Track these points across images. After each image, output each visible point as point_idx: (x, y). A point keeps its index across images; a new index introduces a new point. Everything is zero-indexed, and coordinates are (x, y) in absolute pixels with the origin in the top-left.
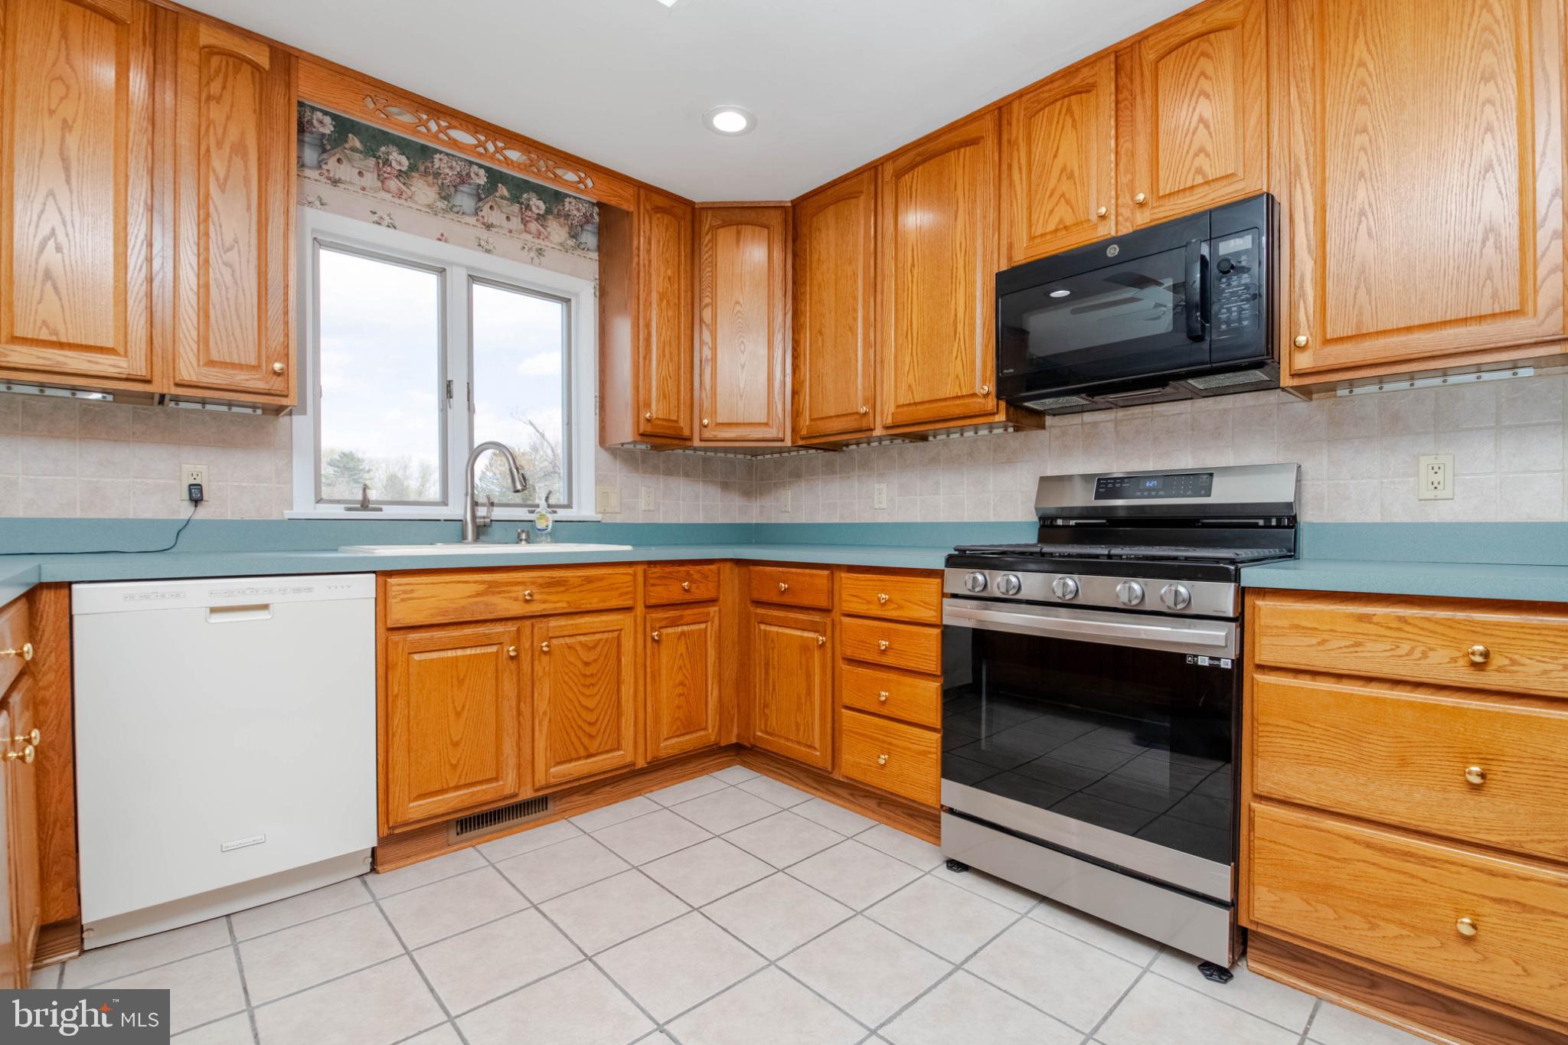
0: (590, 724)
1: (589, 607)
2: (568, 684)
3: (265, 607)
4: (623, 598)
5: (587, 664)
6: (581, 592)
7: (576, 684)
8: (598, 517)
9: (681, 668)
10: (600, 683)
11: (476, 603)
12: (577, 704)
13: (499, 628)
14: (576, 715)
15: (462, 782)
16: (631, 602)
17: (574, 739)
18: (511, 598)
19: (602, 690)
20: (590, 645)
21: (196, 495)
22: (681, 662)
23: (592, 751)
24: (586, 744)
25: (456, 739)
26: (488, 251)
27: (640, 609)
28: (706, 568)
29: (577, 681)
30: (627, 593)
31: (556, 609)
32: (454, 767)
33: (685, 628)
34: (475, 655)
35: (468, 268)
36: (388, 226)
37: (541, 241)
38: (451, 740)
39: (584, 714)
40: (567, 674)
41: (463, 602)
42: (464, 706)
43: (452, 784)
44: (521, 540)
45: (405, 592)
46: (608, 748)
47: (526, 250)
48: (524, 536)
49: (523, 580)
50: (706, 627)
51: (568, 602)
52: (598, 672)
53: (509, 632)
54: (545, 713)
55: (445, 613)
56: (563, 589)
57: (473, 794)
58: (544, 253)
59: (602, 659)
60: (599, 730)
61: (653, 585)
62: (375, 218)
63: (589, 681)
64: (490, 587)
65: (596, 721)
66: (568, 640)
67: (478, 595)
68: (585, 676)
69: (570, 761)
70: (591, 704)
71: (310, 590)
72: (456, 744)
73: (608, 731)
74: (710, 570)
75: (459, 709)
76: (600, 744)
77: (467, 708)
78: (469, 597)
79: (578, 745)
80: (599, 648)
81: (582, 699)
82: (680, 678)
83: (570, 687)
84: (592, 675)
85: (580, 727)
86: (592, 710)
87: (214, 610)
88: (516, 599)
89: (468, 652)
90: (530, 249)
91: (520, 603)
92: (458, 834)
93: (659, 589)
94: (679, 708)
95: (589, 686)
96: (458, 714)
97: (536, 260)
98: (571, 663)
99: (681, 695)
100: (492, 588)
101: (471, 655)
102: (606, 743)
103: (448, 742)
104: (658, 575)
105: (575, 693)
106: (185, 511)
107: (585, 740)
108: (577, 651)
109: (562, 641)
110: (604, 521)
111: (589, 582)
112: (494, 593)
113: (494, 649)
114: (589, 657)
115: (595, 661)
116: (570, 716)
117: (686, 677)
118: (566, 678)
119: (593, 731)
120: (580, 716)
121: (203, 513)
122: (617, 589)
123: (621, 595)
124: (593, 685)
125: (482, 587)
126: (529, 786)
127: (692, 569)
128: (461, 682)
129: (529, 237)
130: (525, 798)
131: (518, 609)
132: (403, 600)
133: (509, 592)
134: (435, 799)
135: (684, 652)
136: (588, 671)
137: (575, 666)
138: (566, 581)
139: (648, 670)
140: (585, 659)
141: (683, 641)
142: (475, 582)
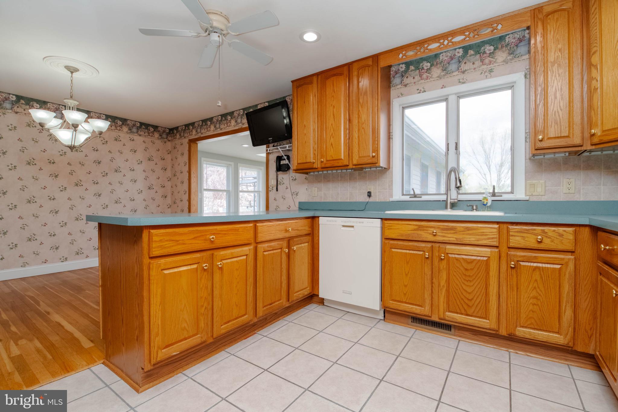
0: (468, 299)
1: (468, 242)
2: (456, 277)
3: (353, 227)
4: (490, 240)
5: (466, 270)
6: (464, 234)
7: (460, 278)
8: (527, 198)
9: (535, 288)
10: (475, 281)
11: (414, 233)
12: (461, 288)
13: (423, 245)
14: (460, 293)
15: (407, 301)
16: (496, 243)
17: (459, 303)
18: (428, 233)
19: (475, 285)
20: (469, 261)
21: (369, 194)
22: (535, 285)
23: (470, 313)
24: (465, 308)
25: (406, 284)
26: (464, 83)
27: (504, 249)
28: (561, 229)
29: (461, 277)
30: (493, 238)
31: (449, 240)
32: (405, 294)
33: (540, 265)
34: (413, 254)
35: (456, 94)
36: (423, 92)
37: (491, 65)
38: (404, 284)
39: (464, 293)
40: (455, 272)
41: (409, 232)
42: (408, 272)
43: (404, 301)
44: (473, 209)
45: (389, 226)
46: (479, 315)
47: (483, 74)
48: (475, 208)
49: (434, 226)
50: (560, 268)
51: (456, 238)
52: (473, 275)
53: (427, 247)
54: (444, 286)
55: (402, 235)
56: (454, 232)
57: (412, 308)
58: (494, 70)
59: (475, 270)
60: (474, 304)
61: (512, 236)
62: (419, 91)
63: (467, 278)
64: (419, 227)
65: (472, 299)
66: (457, 256)
67: (415, 230)
68: (465, 275)
69: (457, 313)
70: (469, 290)
71: (363, 223)
72: (406, 286)
73: (480, 305)
74: (565, 231)
75: (407, 273)
76: (474, 312)
77: (410, 273)
78: (411, 230)
79: (461, 307)
80: (474, 264)
81: (463, 285)
82: (534, 293)
83: (457, 279)
84: (469, 276)
85: (462, 299)
86: (470, 293)
87: (344, 226)
88: (430, 234)
89: (411, 252)
90: (485, 72)
91: (432, 235)
92: (412, 322)
93: (517, 238)
94: (533, 312)
95: (467, 281)
96: (406, 275)
97: (489, 75)
98: (458, 267)
99: (534, 304)
100: (420, 228)
101: (411, 253)
102: (478, 312)
103: (403, 284)
104: (516, 230)
105: (460, 283)
106: (367, 199)
107: (466, 307)
108: (461, 262)
109: (453, 256)
110: (531, 200)
111: (468, 230)
112: (421, 230)
113: (421, 253)
114: (469, 267)
115: (472, 269)
116: (457, 292)
117: (540, 295)
118: (455, 274)
119: (470, 304)
120: (462, 294)
121: (371, 200)
122: (486, 235)
123: (489, 239)
124: (470, 281)
125: (416, 227)
126: (437, 316)
127: (546, 229)
128: (408, 263)
129: (485, 67)
130: (435, 320)
131: (431, 238)
132: (388, 229)
133: (427, 230)
134: (398, 303)
135: (538, 279)
136: (468, 273)
137: (460, 269)
138: (455, 228)
139: (509, 283)
140: (466, 267)
141: (537, 273)
142: (413, 225)
